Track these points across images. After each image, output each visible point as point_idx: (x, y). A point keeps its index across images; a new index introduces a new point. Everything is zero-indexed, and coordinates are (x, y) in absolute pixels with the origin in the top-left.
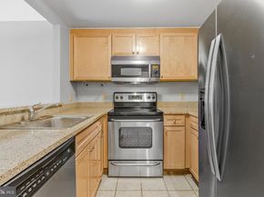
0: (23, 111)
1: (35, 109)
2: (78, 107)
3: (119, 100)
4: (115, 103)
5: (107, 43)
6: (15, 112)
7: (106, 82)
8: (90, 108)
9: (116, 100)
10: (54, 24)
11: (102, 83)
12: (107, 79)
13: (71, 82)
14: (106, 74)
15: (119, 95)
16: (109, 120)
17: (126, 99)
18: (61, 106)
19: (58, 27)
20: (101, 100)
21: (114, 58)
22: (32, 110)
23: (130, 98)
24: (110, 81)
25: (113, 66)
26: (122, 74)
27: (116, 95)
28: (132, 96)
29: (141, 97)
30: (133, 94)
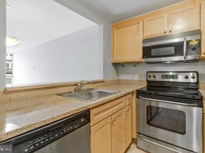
0: (76, 85)
1: (81, 84)
2: (118, 83)
3: (152, 79)
4: (148, 82)
5: (138, 29)
6: (70, 85)
7: (138, 63)
8: (127, 84)
9: (149, 79)
10: (99, 24)
11: (136, 64)
12: (139, 60)
13: (113, 64)
14: (138, 56)
15: (152, 74)
16: (137, 97)
17: (158, 78)
19: (102, 25)
20: (136, 77)
21: (145, 41)
22: (79, 85)
23: (163, 77)
24: (141, 62)
25: (143, 48)
26: (152, 55)
27: (149, 74)
28: (166, 76)
29: (176, 77)
30: (167, 74)
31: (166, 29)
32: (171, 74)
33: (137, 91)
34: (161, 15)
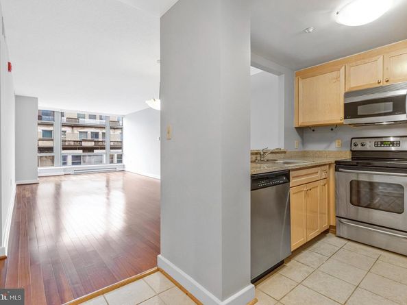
1: (264, 153)
2: (304, 155)
3: (359, 148)
4: (353, 152)
5: (338, 78)
7: (336, 125)
9: (355, 148)
11: (333, 128)
12: (339, 122)
14: (337, 116)
15: (359, 142)
16: (337, 170)
17: (370, 146)
18: (285, 152)
20: (334, 148)
21: (347, 95)
22: (262, 153)
23: (376, 144)
24: (341, 125)
25: (346, 105)
26: (359, 114)
27: (354, 141)
28: (382, 143)
29: (399, 144)
30: (384, 140)
31: (380, 78)
32: (392, 139)
33: (336, 162)
34: (374, 59)
